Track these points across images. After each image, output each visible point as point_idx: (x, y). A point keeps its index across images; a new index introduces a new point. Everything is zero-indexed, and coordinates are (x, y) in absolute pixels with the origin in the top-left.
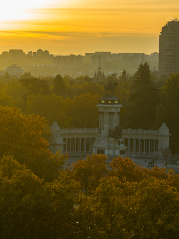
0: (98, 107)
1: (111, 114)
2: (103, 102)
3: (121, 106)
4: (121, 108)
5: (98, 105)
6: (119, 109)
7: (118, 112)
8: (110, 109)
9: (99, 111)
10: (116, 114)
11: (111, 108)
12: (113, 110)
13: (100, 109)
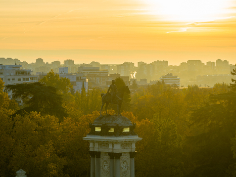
0: (88, 142)
1: (115, 156)
2: (98, 129)
3: (136, 138)
4: (138, 143)
5: (89, 137)
6: (134, 146)
7: (131, 153)
8: (110, 146)
9: (91, 150)
10: (126, 158)
11: (113, 143)
12: (118, 149)
13: (91, 145)
